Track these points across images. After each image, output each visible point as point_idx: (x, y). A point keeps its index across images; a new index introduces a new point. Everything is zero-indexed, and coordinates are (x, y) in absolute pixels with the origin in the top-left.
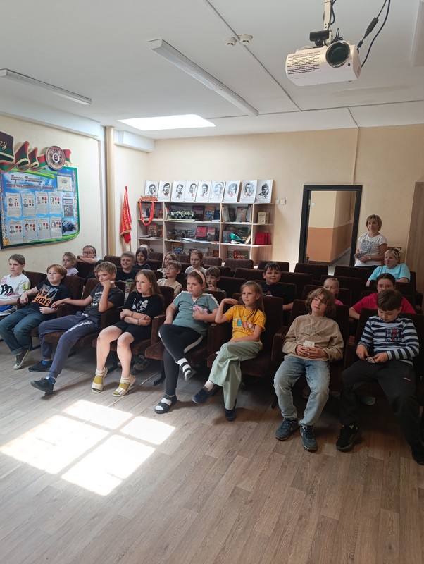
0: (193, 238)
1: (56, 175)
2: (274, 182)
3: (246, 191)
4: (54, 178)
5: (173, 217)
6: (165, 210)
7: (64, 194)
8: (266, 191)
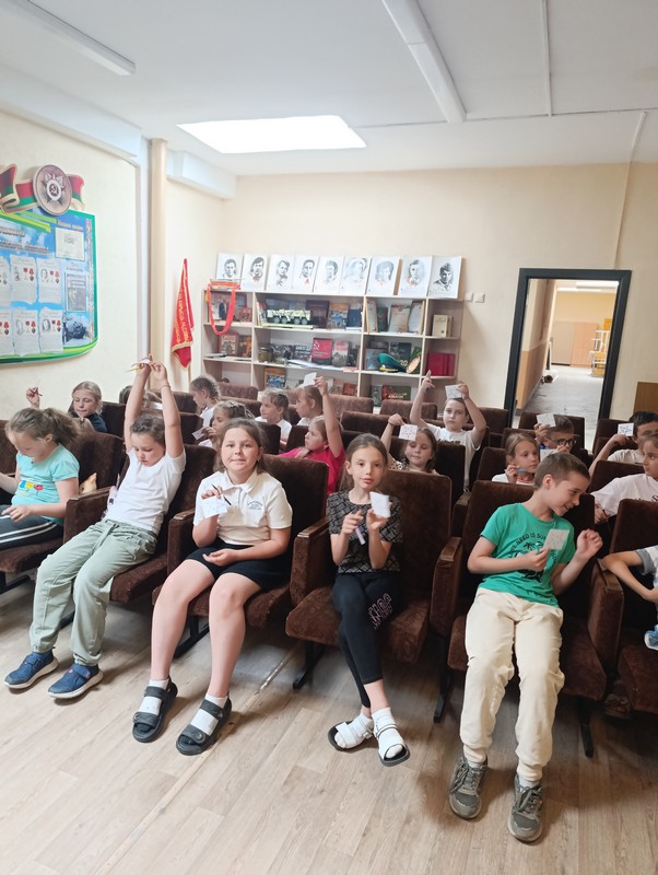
0: (305, 359)
1: (53, 226)
2: (463, 261)
3: (410, 276)
4: (49, 230)
5: (270, 320)
6: (255, 306)
7: (69, 264)
8: (449, 277)
